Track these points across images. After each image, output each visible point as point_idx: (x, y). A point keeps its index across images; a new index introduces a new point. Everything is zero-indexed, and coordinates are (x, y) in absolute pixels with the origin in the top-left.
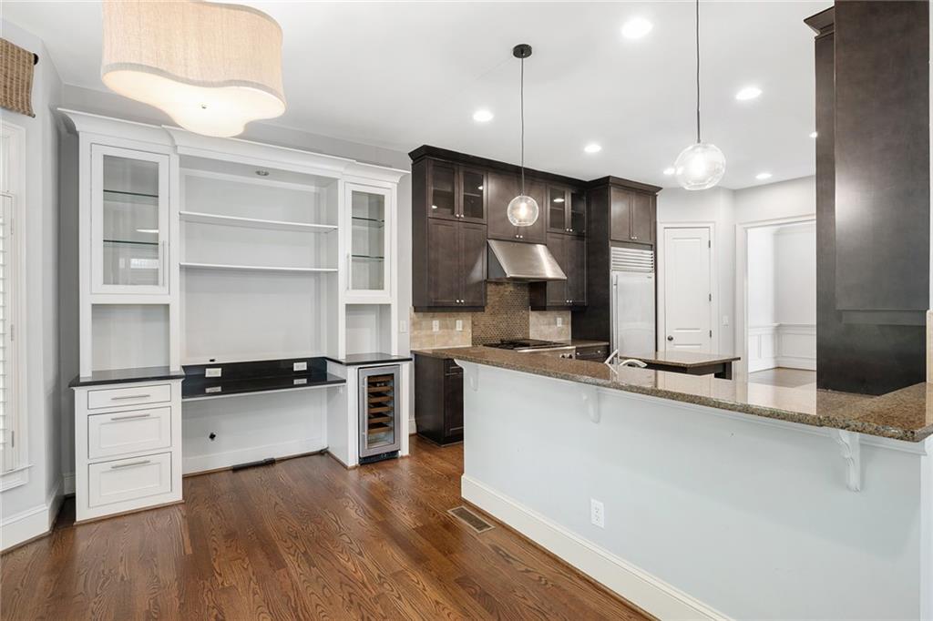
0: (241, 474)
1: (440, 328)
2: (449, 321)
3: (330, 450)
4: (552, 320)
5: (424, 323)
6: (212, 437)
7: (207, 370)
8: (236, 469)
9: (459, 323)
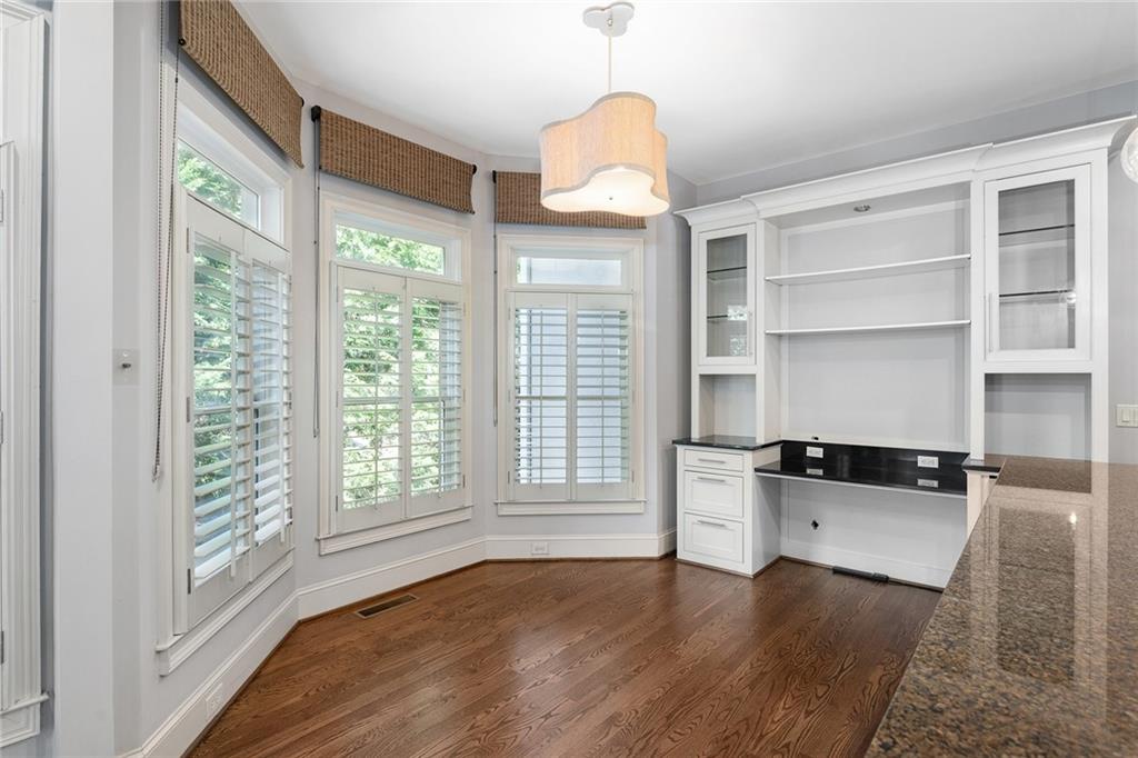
6: (815, 525)
7: (808, 448)
8: (837, 571)
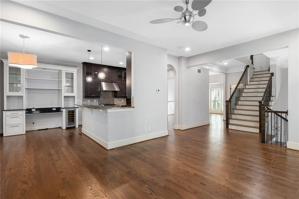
0: (40, 131)
1: (90, 101)
2: (92, 100)
3: (61, 127)
4: (121, 100)
5: (86, 100)
6: (33, 123)
7: (32, 109)
8: (39, 130)
9: (95, 101)
